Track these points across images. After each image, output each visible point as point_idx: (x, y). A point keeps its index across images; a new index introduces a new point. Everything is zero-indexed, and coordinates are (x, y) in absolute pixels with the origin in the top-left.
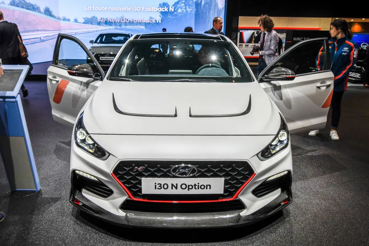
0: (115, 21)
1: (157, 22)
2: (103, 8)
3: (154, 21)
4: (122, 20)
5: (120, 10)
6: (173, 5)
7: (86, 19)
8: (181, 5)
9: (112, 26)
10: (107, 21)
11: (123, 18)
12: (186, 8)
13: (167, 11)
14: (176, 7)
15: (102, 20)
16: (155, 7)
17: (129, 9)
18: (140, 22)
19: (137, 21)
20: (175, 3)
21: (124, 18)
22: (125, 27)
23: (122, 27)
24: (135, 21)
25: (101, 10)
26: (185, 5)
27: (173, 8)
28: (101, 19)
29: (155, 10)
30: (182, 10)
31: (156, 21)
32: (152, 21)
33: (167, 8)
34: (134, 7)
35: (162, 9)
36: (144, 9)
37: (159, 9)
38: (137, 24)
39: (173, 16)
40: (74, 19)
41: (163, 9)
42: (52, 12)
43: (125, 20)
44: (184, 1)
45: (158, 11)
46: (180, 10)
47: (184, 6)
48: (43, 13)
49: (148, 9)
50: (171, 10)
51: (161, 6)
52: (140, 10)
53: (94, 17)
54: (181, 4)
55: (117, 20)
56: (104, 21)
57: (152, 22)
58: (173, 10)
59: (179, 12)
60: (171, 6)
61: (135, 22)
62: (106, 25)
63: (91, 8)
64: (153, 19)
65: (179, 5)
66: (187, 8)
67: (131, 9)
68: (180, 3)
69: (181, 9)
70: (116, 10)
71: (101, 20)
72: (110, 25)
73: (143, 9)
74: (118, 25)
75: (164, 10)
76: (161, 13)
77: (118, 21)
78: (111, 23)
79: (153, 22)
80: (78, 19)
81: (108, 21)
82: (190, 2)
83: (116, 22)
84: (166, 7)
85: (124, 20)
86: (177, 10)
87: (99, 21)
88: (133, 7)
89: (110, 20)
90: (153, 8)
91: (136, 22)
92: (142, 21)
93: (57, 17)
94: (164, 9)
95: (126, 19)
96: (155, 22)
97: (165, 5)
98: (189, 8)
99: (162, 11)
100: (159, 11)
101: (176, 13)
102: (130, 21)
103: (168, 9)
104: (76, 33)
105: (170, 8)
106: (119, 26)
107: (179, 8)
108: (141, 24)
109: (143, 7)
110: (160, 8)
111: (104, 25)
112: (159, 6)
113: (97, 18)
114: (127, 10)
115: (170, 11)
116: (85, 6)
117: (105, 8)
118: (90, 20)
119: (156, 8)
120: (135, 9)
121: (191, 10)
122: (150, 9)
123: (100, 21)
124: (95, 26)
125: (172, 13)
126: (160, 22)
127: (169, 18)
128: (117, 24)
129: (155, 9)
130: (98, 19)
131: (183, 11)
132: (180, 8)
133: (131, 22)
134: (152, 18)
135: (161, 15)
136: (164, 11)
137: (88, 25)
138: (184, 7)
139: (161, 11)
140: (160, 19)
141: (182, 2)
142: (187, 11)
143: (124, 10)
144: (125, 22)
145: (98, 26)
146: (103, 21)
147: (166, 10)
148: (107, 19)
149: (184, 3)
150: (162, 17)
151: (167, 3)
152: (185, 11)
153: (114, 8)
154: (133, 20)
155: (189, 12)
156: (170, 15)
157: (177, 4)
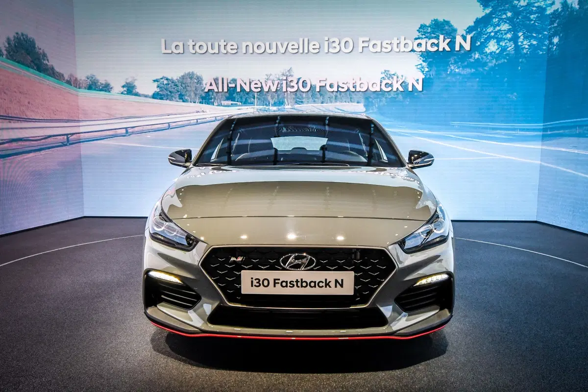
0: (262, 87)
1: (410, 89)
2: (222, 44)
3: (396, 86)
4: (284, 82)
5: (282, 50)
6: (470, 30)
7: (165, 82)
8: (498, 28)
9: (252, 103)
10: (236, 86)
11: (290, 79)
12: (515, 39)
13: (448, 49)
14: (479, 34)
15: (217, 84)
16: (403, 38)
17: (311, 47)
18: (348, 89)
19: (338, 87)
20: (478, 22)
21: (292, 76)
22: (297, 106)
23: (286, 107)
24: (331, 86)
26: (514, 29)
27: (469, 37)
28: (216, 80)
29: (403, 49)
30: (503, 43)
31: (404, 84)
32: (391, 85)
33: (448, 41)
34: (331, 40)
35: (427, 45)
36: (366, 44)
37: (419, 45)
38: (336, 96)
39: (469, 66)
40: (124, 83)
41: (433, 44)
43: (297, 83)
44: (509, 14)
45: (413, 51)
46: (492, 47)
47: (509, 31)
49: (379, 43)
50: (461, 46)
51: (425, 33)
52: (349, 50)
53: (191, 76)
54: (499, 25)
55: (270, 83)
56: (226, 90)
57: (390, 89)
58: (467, 47)
59: (491, 53)
60: (461, 31)
61: (331, 90)
62: (230, 102)
63: (181, 44)
64: (395, 77)
65: (490, 30)
66: (521, 39)
67: (318, 46)
68: (495, 20)
69: (498, 43)
70: (269, 51)
71: (214, 87)
72: (245, 103)
73: (361, 45)
74: (272, 102)
75: (437, 45)
76: (426, 55)
77: (274, 89)
78: (248, 93)
79: (395, 89)
80: (136, 83)
81: (238, 90)
82: (532, 17)
83: (266, 89)
84: (441, 37)
85: (292, 84)
86: (484, 45)
87: (206, 90)
89: (243, 85)
90: (395, 42)
91: (335, 89)
92: (354, 87)
93: (66, 77)
94: (436, 41)
95: (299, 79)
96: (401, 89)
97: (440, 28)
98: (526, 38)
99: (427, 52)
100: (416, 48)
101: (477, 56)
102: (312, 87)
103: (451, 44)
104: (127, 131)
105: (459, 40)
106: (275, 104)
107: (489, 38)
108: (353, 95)
109: (361, 40)
110: (423, 42)
111: (223, 103)
112: (417, 34)
113: (199, 80)
114: (306, 51)
115: (457, 48)
116: (163, 41)
117: (229, 48)
118: (176, 85)
119: (406, 41)
120: (334, 45)
121: (535, 43)
122: (384, 45)
123: (211, 88)
124: (192, 104)
125: (464, 56)
126: (419, 87)
127: (454, 75)
128: (269, 98)
129: (402, 45)
130: (204, 82)
131: (504, 49)
132: (493, 37)
133: (318, 90)
134: (391, 76)
135: (424, 64)
136: (435, 49)
137: (168, 102)
138: (509, 36)
139: (423, 49)
140: (421, 76)
141: (504, 16)
142: (517, 48)
143: (296, 51)
144: (295, 89)
145: (204, 106)
146: (220, 90)
147: (443, 45)
148: (234, 81)
149: (508, 19)
150: (427, 69)
151: (447, 23)
152: (511, 47)
153: (263, 45)
154: (323, 84)
155: (525, 51)
156: (456, 63)
157: (486, 26)
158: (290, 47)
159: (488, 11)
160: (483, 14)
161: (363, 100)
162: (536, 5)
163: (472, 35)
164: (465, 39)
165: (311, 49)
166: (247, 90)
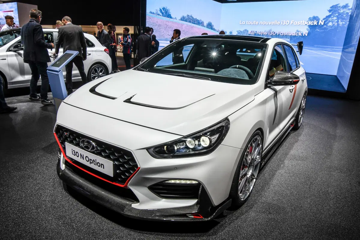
0: (263, 34)
1: (304, 35)
2: (255, 22)
3: (300, 34)
5: (270, 24)
6: (324, 19)
7: (239, 31)
8: (333, 19)
12: (338, 22)
13: (316, 24)
14: (327, 20)
15: (252, 32)
16: (304, 21)
17: (278, 23)
18: (286, 35)
19: (283, 34)
20: (327, 17)
24: (282, 34)
25: (253, 24)
26: (338, 19)
28: (252, 31)
29: (303, 24)
30: (334, 23)
31: (302, 34)
32: (298, 34)
33: (317, 22)
35: (311, 23)
36: (293, 23)
37: (308, 23)
38: (282, 37)
39: (322, 29)
40: (230, 32)
41: (312, 23)
42: (213, 26)
44: (337, 15)
45: (306, 25)
46: (330, 24)
47: (336, 19)
48: (206, 26)
49: (297, 22)
50: (321, 24)
51: (310, 20)
52: (288, 24)
53: (246, 30)
54: (333, 18)
55: (265, 32)
56: (254, 34)
57: (298, 35)
58: (322, 24)
59: (329, 26)
60: (321, 19)
63: (245, 22)
64: (300, 32)
65: (330, 19)
66: (340, 22)
67: (279, 23)
68: (332, 16)
69: (332, 23)
70: (266, 24)
71: (251, 33)
73: (291, 23)
75: (314, 23)
76: (310, 26)
77: (266, 34)
79: (299, 35)
80: (232, 32)
81: (257, 34)
82: (344, 15)
83: (264, 34)
84: (315, 21)
86: (327, 23)
88: (282, 21)
90: (301, 22)
92: (288, 34)
93: (217, 30)
94: (313, 22)
96: (301, 35)
97: (315, 18)
98: (341, 21)
99: (310, 25)
100: (307, 24)
101: (325, 26)
102: (276, 34)
103: (318, 23)
105: (320, 22)
107: (330, 21)
108: (287, 37)
109: (292, 21)
110: (309, 22)
112: (308, 20)
114: (276, 24)
115: (319, 24)
116: (240, 21)
117: (256, 23)
118: (242, 32)
120: (284, 23)
121: (344, 23)
122: (298, 23)
125: (321, 26)
126: (306, 35)
127: (317, 31)
130: (249, 32)
131: (334, 25)
132: (331, 21)
133: (278, 35)
134: (299, 32)
135: (309, 28)
136: (313, 24)
138: (336, 21)
139: (309, 24)
140: (307, 32)
141: (335, 15)
142: (338, 24)
144: (272, 34)
147: (315, 23)
148: (256, 32)
149: (337, 16)
150: (309, 30)
151: (317, 17)
152: (336, 24)
153: (265, 22)
154: (279, 33)
155: (340, 25)
156: (318, 28)
157: (329, 18)
158: (272, 23)
159: (331, 13)
160: (329, 14)
161: (290, 38)
162: (346, 12)
163: (324, 20)
164: (322, 21)
165: (278, 24)
166: (259, 34)
